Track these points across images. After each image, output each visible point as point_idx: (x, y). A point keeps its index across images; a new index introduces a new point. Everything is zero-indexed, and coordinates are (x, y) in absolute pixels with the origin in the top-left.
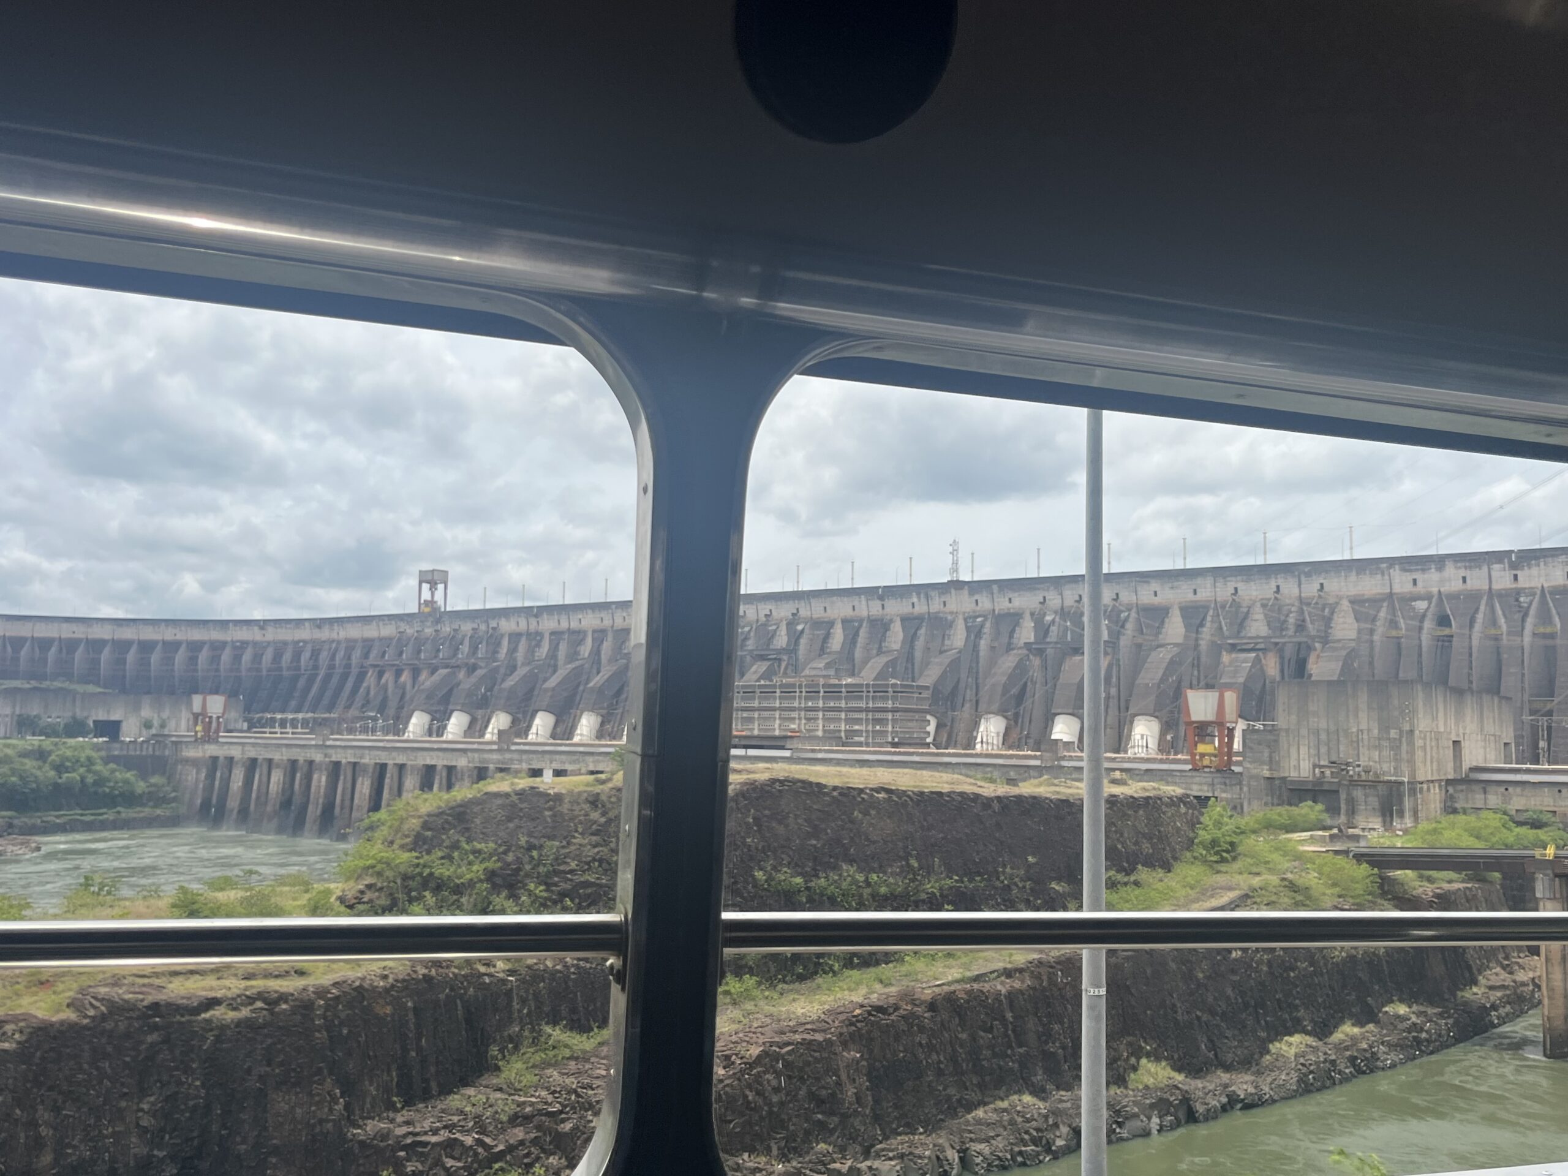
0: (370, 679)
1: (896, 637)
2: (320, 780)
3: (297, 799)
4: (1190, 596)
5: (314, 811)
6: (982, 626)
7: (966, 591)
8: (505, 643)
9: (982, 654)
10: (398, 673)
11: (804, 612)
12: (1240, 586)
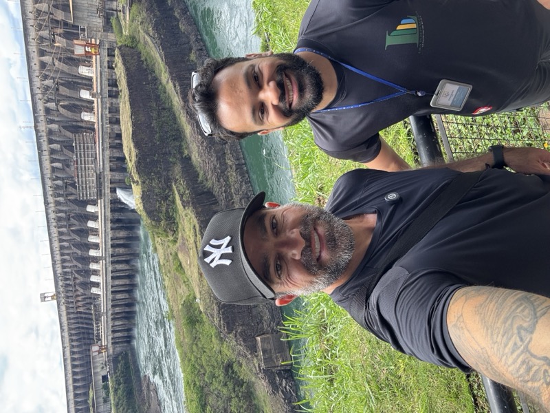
0: (81, 310)
1: (56, 146)
2: (118, 310)
3: (124, 315)
4: (36, 53)
5: (127, 309)
6: (50, 119)
7: (38, 124)
8: (65, 270)
9: (60, 119)
10: (78, 301)
11: (49, 176)
12: (31, 37)
